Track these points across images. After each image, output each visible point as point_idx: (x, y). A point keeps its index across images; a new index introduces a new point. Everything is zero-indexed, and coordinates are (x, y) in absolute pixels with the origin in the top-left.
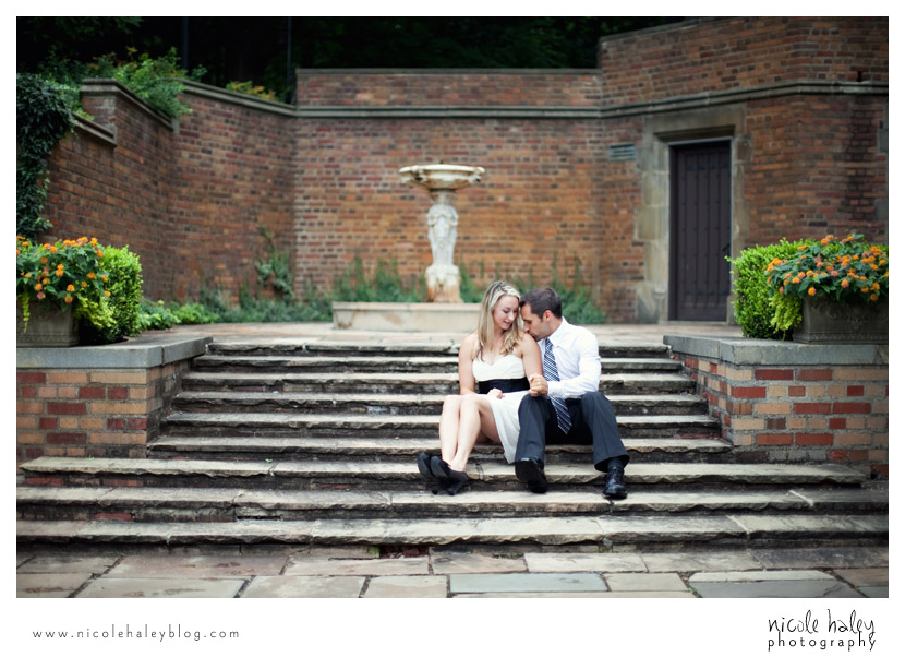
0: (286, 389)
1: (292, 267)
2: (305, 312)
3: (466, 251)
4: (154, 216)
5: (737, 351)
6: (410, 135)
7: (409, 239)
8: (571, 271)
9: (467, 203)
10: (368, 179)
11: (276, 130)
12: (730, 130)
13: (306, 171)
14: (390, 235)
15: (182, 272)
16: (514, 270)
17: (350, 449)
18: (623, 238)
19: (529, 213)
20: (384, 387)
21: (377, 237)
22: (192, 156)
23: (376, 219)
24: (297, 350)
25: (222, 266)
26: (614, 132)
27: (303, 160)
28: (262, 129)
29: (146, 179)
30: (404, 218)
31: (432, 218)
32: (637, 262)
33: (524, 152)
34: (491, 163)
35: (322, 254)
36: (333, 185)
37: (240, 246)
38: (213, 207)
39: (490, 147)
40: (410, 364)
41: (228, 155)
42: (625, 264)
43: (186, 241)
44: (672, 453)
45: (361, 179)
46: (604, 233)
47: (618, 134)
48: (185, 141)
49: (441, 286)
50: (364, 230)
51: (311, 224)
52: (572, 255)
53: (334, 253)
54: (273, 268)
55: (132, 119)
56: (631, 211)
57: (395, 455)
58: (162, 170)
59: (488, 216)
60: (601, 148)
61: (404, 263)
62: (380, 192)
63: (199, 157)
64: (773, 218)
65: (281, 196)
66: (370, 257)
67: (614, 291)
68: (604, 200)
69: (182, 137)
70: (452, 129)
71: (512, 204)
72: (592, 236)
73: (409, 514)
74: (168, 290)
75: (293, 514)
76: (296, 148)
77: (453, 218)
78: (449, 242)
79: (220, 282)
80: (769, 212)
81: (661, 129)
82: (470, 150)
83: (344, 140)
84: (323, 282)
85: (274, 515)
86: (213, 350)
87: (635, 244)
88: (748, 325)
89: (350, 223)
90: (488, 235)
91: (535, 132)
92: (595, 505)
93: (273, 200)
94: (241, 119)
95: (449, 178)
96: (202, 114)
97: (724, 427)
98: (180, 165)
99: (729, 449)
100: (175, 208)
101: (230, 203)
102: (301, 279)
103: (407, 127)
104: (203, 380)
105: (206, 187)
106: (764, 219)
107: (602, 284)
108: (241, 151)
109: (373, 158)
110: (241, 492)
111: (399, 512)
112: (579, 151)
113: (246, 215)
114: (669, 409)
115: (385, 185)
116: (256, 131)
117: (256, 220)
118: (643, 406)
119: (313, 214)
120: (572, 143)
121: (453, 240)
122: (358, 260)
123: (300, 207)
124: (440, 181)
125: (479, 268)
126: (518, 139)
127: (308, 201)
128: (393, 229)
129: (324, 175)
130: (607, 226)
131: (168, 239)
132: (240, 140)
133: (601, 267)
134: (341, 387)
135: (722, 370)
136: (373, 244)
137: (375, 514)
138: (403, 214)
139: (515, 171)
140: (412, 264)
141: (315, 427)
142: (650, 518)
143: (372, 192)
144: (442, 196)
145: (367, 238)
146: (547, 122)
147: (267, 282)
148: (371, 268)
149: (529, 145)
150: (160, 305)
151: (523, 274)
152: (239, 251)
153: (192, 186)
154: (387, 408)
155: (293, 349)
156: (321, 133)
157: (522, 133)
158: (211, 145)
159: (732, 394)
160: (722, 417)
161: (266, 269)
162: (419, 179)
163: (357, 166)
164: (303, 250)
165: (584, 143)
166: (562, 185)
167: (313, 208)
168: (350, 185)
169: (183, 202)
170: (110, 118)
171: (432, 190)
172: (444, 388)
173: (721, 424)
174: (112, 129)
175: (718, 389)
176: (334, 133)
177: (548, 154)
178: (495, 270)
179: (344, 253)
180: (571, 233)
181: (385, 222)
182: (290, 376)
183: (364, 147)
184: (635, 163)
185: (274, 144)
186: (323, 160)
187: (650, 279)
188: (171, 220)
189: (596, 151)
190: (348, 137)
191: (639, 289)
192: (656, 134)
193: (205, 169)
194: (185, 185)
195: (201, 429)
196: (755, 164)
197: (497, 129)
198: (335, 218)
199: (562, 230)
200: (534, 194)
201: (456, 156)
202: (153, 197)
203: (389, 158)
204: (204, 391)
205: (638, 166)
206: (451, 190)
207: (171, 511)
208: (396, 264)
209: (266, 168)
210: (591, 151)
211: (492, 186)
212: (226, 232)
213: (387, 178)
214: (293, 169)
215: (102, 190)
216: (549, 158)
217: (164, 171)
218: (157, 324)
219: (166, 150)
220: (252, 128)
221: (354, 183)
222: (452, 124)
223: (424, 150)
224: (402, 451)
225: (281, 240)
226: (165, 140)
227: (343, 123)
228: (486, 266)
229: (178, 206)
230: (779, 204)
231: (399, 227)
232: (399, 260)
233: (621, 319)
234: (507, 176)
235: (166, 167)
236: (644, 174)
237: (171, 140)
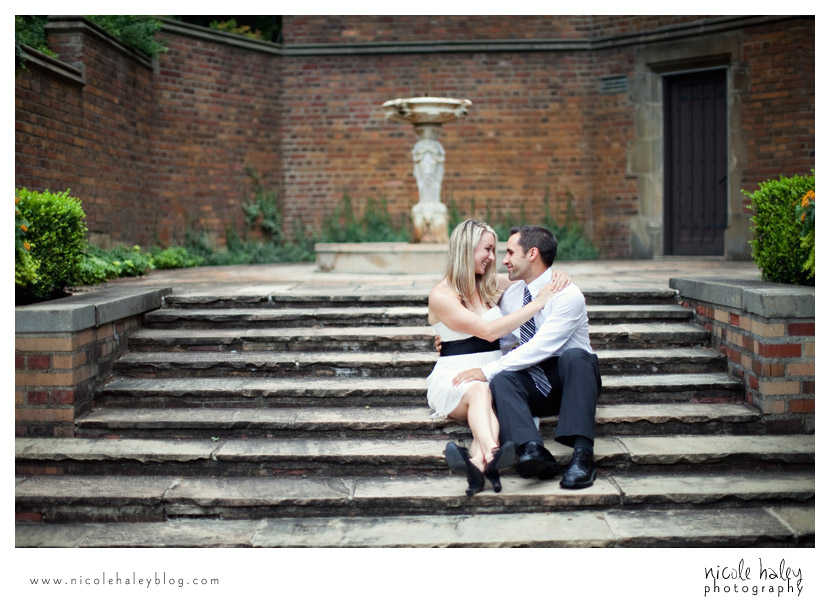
0: (246, 348)
1: (281, 208)
2: (294, 253)
3: (456, 188)
4: (133, 158)
5: (766, 301)
6: (398, 71)
7: (398, 177)
8: (563, 206)
9: (455, 139)
10: (356, 116)
11: (262, 68)
12: (726, 59)
13: (294, 110)
14: (380, 173)
15: (165, 215)
16: (505, 207)
17: (310, 424)
18: (616, 172)
19: (519, 148)
20: (356, 344)
21: (365, 175)
22: (174, 97)
23: (364, 157)
24: (262, 302)
25: (208, 208)
26: (605, 63)
27: (289, 99)
28: (246, 68)
29: (124, 121)
30: (392, 155)
31: (418, 154)
32: (630, 196)
33: (513, 86)
34: (480, 98)
35: (311, 193)
36: (321, 123)
37: (226, 187)
38: (197, 148)
39: (479, 82)
40: (387, 316)
41: (212, 95)
42: (618, 199)
43: (169, 183)
44: (691, 424)
45: (348, 117)
46: (596, 167)
47: (609, 66)
48: (167, 80)
49: (428, 225)
50: (352, 169)
51: (300, 164)
52: (564, 190)
53: (323, 192)
54: (261, 209)
55: (103, 57)
56: (623, 145)
57: (363, 430)
58: (141, 111)
59: (478, 152)
60: (592, 81)
61: (393, 202)
62: (368, 129)
63: (181, 97)
64: (772, 148)
65: (268, 136)
66: (360, 196)
67: (608, 225)
68: (596, 134)
69: (163, 77)
70: (439, 64)
71: (503, 139)
72: (584, 171)
73: (376, 510)
74: (152, 233)
75: (235, 511)
76: (282, 86)
77: (439, 154)
78: (436, 179)
79: (206, 224)
80: (769, 142)
81: (654, 60)
82: (458, 85)
83: (331, 77)
84: (312, 222)
85: (211, 513)
86: (170, 303)
87: (629, 178)
88: (769, 267)
89: (339, 162)
90: (478, 171)
91: (524, 65)
92: (602, 496)
93: (259, 140)
94: (224, 58)
95: (434, 111)
96: (183, 53)
97: (749, 390)
98: (161, 106)
99: (758, 418)
100: (157, 150)
101: (215, 144)
102: (289, 219)
103: (394, 62)
104: (151, 339)
105: (189, 128)
106: (763, 149)
107: (595, 218)
108: (225, 91)
109: (361, 95)
110: (176, 481)
111: (363, 508)
112: (570, 84)
113: (232, 155)
114: (682, 367)
115: (373, 122)
116: (239, 70)
117: (242, 161)
118: (652, 363)
119: (301, 153)
120: (562, 76)
121: (440, 177)
122: (347, 199)
123: (288, 147)
124: (425, 114)
125: (469, 205)
126: (506, 73)
127: (295, 140)
128: (382, 167)
129: (311, 113)
130: (600, 160)
131: (150, 182)
132: (224, 79)
133: (594, 202)
134: (308, 345)
135: (745, 322)
136: (362, 182)
137: (333, 511)
138: (392, 152)
139: (505, 105)
140: (402, 202)
141: (273, 396)
142: (670, 513)
143: (360, 130)
144: (428, 131)
145: (356, 176)
146: (537, 55)
147: (254, 223)
148: (361, 207)
149: (519, 79)
150: (136, 250)
151: (514, 211)
152: (226, 192)
153: (175, 126)
154: (358, 370)
155: (257, 300)
156: (307, 71)
157: (512, 66)
158: (194, 85)
159: (761, 353)
160: (747, 378)
161: (254, 209)
162: (403, 113)
163: (344, 103)
164: (292, 190)
165: (574, 75)
166: (553, 119)
167: (301, 147)
168: (338, 123)
169: (164, 144)
170: (77, 55)
171: (417, 124)
172: (424, 344)
173: (745, 385)
174: (80, 67)
175: (740, 344)
176: (321, 71)
177: (538, 88)
178: (486, 207)
179: (332, 192)
180: (563, 167)
181: (373, 160)
182: (251, 333)
183: (351, 84)
184: (626, 95)
185: (260, 83)
186: (309, 98)
187: (644, 213)
188: (153, 162)
189: (588, 84)
190: (335, 74)
191: (634, 224)
192: (648, 65)
193: (188, 109)
194: (167, 126)
195: (142, 399)
196: (752, 93)
197: (485, 63)
198: (322, 156)
199: (553, 164)
200: (524, 129)
201: (444, 91)
202: (131, 138)
203: (376, 95)
204: (154, 351)
205: (631, 98)
206: (436, 123)
207: (88, 509)
208: (385, 202)
209: (252, 108)
210: (582, 84)
211: (481, 121)
212: (211, 173)
213: (375, 116)
214: (280, 109)
215: (68, 131)
216: (539, 92)
217: (143, 112)
218: (129, 271)
219: (145, 90)
220: (236, 66)
221: (342, 121)
222: (440, 59)
223: (412, 86)
224: (371, 425)
225: (269, 180)
226: (143, 80)
227: (329, 60)
228: (477, 203)
229: (161, 147)
230: (778, 133)
231: (388, 165)
232: (389, 198)
233: (614, 254)
234: (496, 111)
235: (146, 108)
236: (637, 106)
237: (152, 80)
